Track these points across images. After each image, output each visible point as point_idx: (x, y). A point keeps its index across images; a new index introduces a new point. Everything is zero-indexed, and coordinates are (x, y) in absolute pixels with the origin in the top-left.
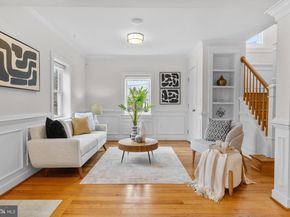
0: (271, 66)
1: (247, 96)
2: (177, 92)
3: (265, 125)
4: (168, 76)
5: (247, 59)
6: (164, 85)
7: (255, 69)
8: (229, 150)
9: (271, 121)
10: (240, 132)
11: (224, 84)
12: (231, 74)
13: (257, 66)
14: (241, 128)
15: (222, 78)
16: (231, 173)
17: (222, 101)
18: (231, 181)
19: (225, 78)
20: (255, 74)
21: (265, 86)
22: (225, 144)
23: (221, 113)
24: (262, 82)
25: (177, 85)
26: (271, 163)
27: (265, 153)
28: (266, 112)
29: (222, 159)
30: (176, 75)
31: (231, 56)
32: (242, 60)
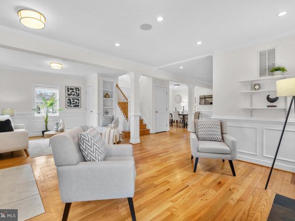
0: (128, 88)
1: (119, 103)
2: (78, 100)
3: (127, 117)
4: (71, 89)
5: (119, 86)
6: (69, 95)
7: (121, 89)
8: (115, 127)
9: (129, 114)
10: (117, 121)
11: (109, 97)
12: (112, 92)
13: (123, 88)
14: (118, 119)
15: (107, 94)
16: (116, 136)
17: (107, 106)
18: (116, 139)
19: (109, 94)
20: (123, 94)
21: (127, 100)
22: (113, 125)
23: (107, 113)
24: (126, 98)
25: (79, 95)
26: (129, 133)
27: (127, 130)
28: (127, 111)
29: (112, 131)
30: (78, 89)
31: (112, 83)
32: (117, 86)
